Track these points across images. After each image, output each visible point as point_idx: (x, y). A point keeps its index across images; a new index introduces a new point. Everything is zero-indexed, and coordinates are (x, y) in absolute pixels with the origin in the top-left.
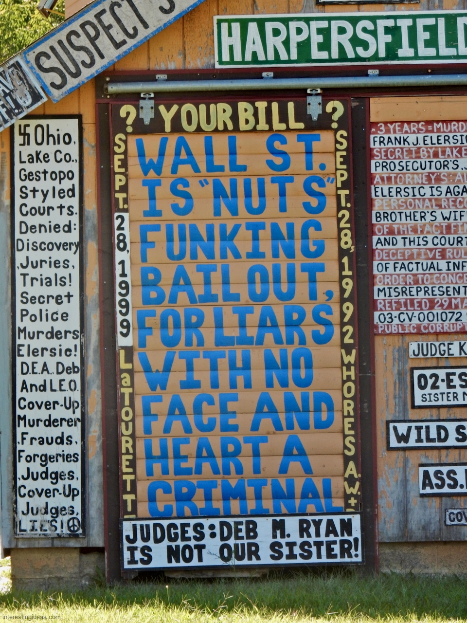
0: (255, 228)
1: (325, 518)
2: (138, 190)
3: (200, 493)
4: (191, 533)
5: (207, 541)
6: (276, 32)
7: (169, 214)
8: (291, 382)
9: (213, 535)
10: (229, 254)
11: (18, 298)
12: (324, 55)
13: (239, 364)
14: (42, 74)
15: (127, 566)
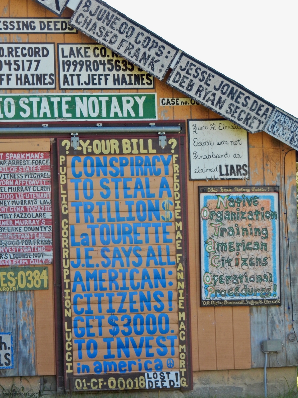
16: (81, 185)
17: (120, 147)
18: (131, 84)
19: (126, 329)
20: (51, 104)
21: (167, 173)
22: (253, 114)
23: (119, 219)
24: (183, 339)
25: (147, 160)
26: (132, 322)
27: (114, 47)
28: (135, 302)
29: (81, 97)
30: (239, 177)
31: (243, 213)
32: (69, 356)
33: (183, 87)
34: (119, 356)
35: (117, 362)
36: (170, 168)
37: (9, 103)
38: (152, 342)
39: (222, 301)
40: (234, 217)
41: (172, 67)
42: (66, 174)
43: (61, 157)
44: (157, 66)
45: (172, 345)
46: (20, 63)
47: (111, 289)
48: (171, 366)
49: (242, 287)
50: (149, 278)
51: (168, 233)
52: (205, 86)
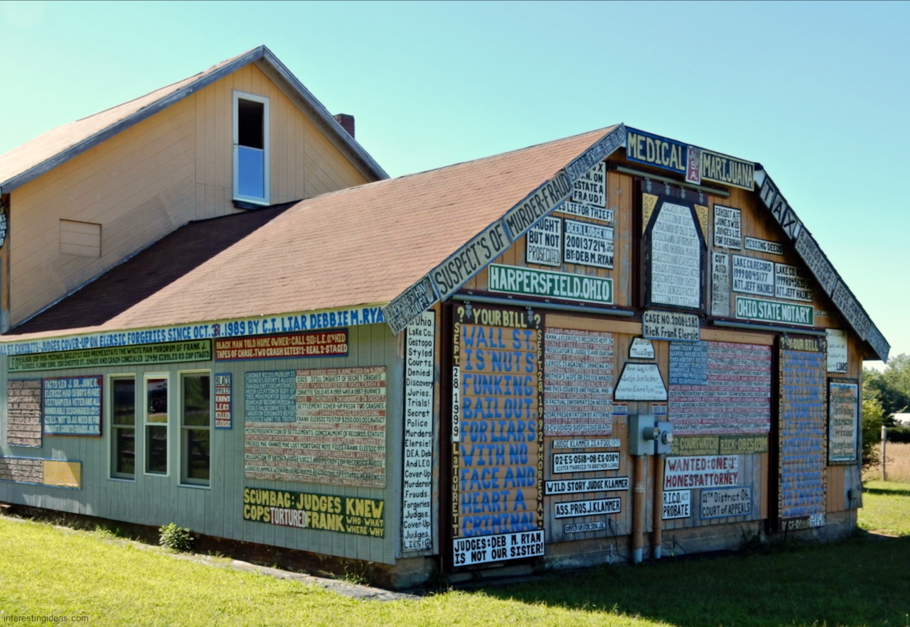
0: (508, 379)
1: (531, 533)
2: (463, 355)
3: (483, 522)
4: (481, 545)
5: (487, 548)
6: (512, 275)
7: (475, 368)
8: (520, 462)
9: (489, 545)
10: (498, 393)
11: (407, 413)
12: (529, 290)
13: (500, 452)
14: (438, 285)
15: (455, 565)
16: (788, 373)
17: (804, 345)
18: (803, 298)
19: (804, 484)
20: (772, 309)
21: (821, 366)
22: (863, 326)
23: (803, 400)
24: (825, 490)
25: (814, 357)
26: (806, 478)
27: (812, 269)
28: (808, 463)
29: (784, 305)
30: (844, 371)
31: (844, 398)
32: (780, 504)
33: (838, 304)
34: (800, 503)
35: (800, 508)
36: (823, 363)
37: (755, 305)
38: (813, 493)
39: (836, 461)
40: (841, 400)
41: (834, 288)
42: (782, 364)
43: (779, 350)
44: (828, 286)
46: (759, 275)
47: (798, 453)
49: (843, 451)
50: (813, 445)
51: (821, 411)
52: (846, 304)
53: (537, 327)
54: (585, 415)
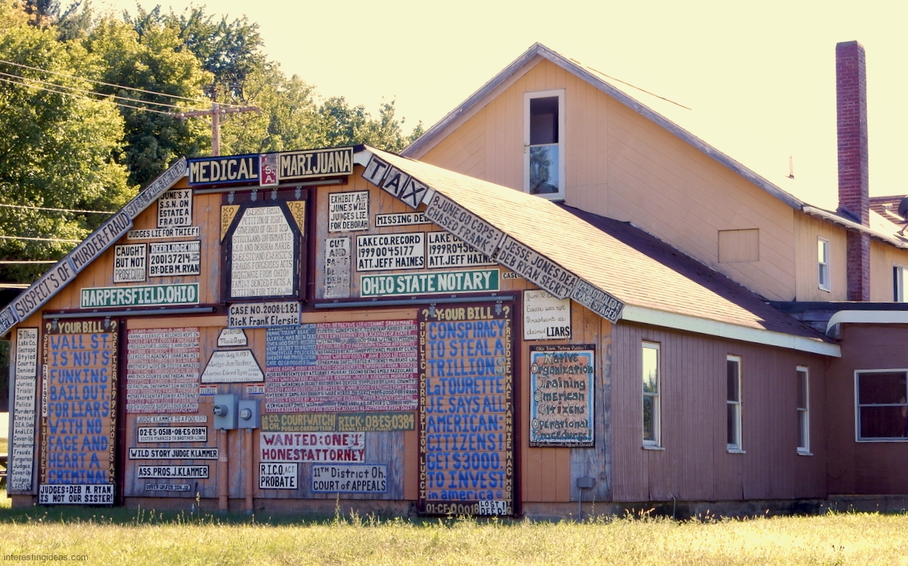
0: (86, 371)
1: (102, 486)
2: (51, 356)
3: (64, 475)
4: (61, 490)
5: (65, 494)
6: (100, 294)
7: (60, 365)
8: (94, 432)
9: (67, 491)
10: (77, 381)
11: (16, 397)
12: (115, 303)
13: (79, 424)
15: (40, 503)
16: (435, 346)
17: (466, 314)
18: (480, 262)
19: (466, 465)
20: (420, 281)
21: (501, 335)
22: (562, 283)
23: (464, 374)
24: (510, 474)
25: (486, 325)
26: (471, 459)
27: (455, 233)
28: (474, 442)
29: (442, 274)
30: (563, 337)
31: (565, 368)
32: (423, 485)
33: (507, 263)
34: (460, 486)
35: (459, 491)
36: (504, 330)
37: (390, 281)
38: (486, 476)
39: (546, 443)
40: (557, 371)
41: (500, 246)
42: (424, 337)
43: (422, 323)
44: (488, 247)
45: (501, 479)
46: (399, 249)
47: (455, 430)
48: (500, 497)
49: (563, 431)
50: (485, 422)
51: (501, 385)
52: (525, 262)
53: (113, 331)
54: (169, 396)
